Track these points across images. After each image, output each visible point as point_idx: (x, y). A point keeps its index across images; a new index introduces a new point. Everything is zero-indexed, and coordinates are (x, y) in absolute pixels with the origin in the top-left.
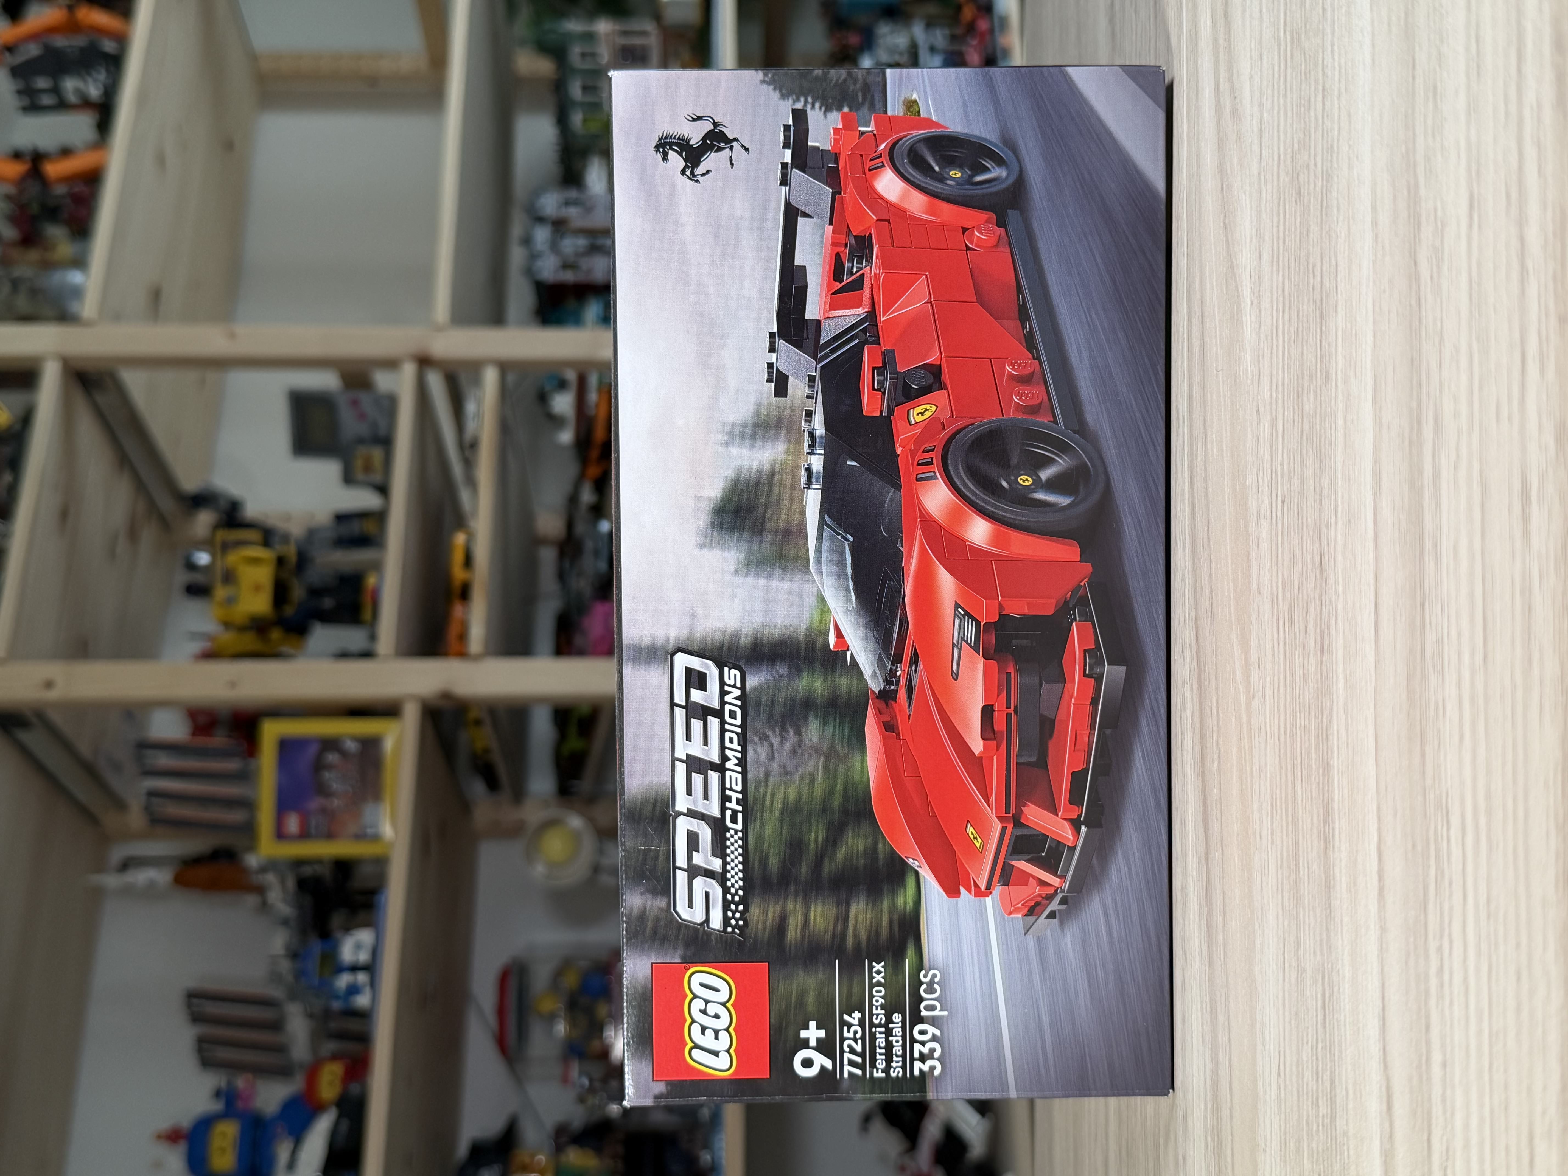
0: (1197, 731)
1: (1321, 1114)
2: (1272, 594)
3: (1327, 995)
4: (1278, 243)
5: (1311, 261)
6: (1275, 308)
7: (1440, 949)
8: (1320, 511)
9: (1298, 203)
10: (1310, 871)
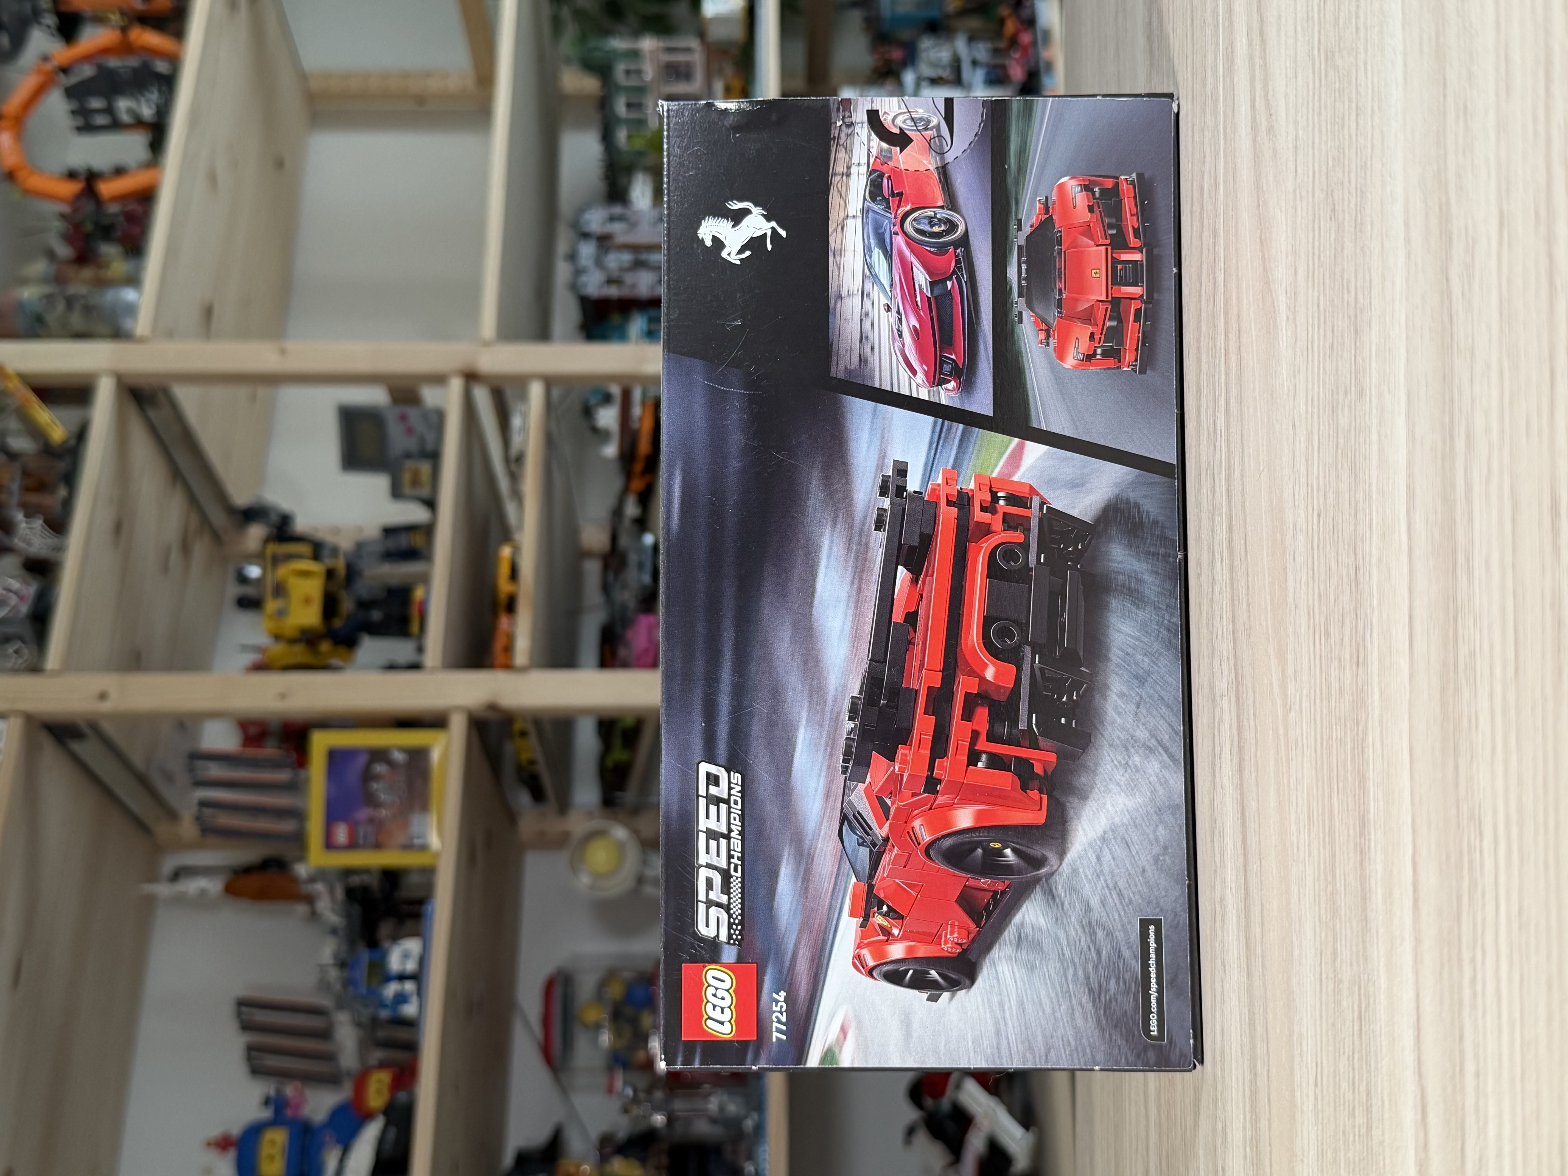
0: (1235, 743)
1: (1357, 1125)
2: (1308, 606)
3: (1363, 1006)
4: (1313, 259)
5: (1346, 276)
6: (1310, 322)
7: (1473, 960)
8: (1355, 524)
9: (1333, 219)
10: (1347, 883)
